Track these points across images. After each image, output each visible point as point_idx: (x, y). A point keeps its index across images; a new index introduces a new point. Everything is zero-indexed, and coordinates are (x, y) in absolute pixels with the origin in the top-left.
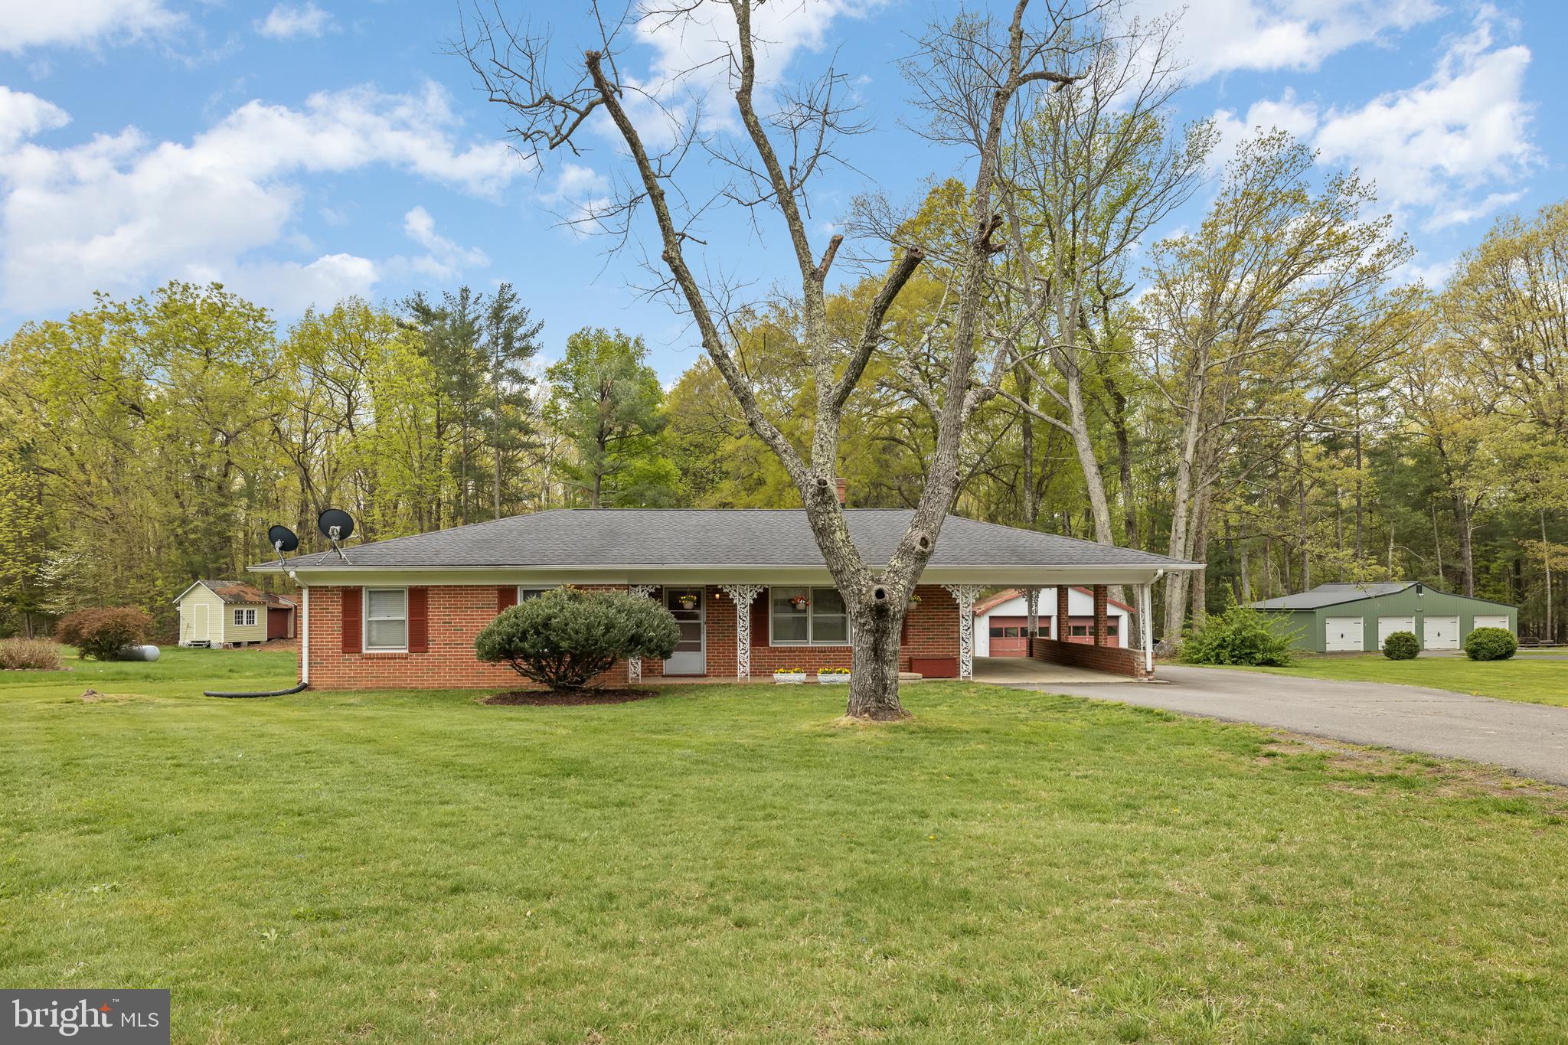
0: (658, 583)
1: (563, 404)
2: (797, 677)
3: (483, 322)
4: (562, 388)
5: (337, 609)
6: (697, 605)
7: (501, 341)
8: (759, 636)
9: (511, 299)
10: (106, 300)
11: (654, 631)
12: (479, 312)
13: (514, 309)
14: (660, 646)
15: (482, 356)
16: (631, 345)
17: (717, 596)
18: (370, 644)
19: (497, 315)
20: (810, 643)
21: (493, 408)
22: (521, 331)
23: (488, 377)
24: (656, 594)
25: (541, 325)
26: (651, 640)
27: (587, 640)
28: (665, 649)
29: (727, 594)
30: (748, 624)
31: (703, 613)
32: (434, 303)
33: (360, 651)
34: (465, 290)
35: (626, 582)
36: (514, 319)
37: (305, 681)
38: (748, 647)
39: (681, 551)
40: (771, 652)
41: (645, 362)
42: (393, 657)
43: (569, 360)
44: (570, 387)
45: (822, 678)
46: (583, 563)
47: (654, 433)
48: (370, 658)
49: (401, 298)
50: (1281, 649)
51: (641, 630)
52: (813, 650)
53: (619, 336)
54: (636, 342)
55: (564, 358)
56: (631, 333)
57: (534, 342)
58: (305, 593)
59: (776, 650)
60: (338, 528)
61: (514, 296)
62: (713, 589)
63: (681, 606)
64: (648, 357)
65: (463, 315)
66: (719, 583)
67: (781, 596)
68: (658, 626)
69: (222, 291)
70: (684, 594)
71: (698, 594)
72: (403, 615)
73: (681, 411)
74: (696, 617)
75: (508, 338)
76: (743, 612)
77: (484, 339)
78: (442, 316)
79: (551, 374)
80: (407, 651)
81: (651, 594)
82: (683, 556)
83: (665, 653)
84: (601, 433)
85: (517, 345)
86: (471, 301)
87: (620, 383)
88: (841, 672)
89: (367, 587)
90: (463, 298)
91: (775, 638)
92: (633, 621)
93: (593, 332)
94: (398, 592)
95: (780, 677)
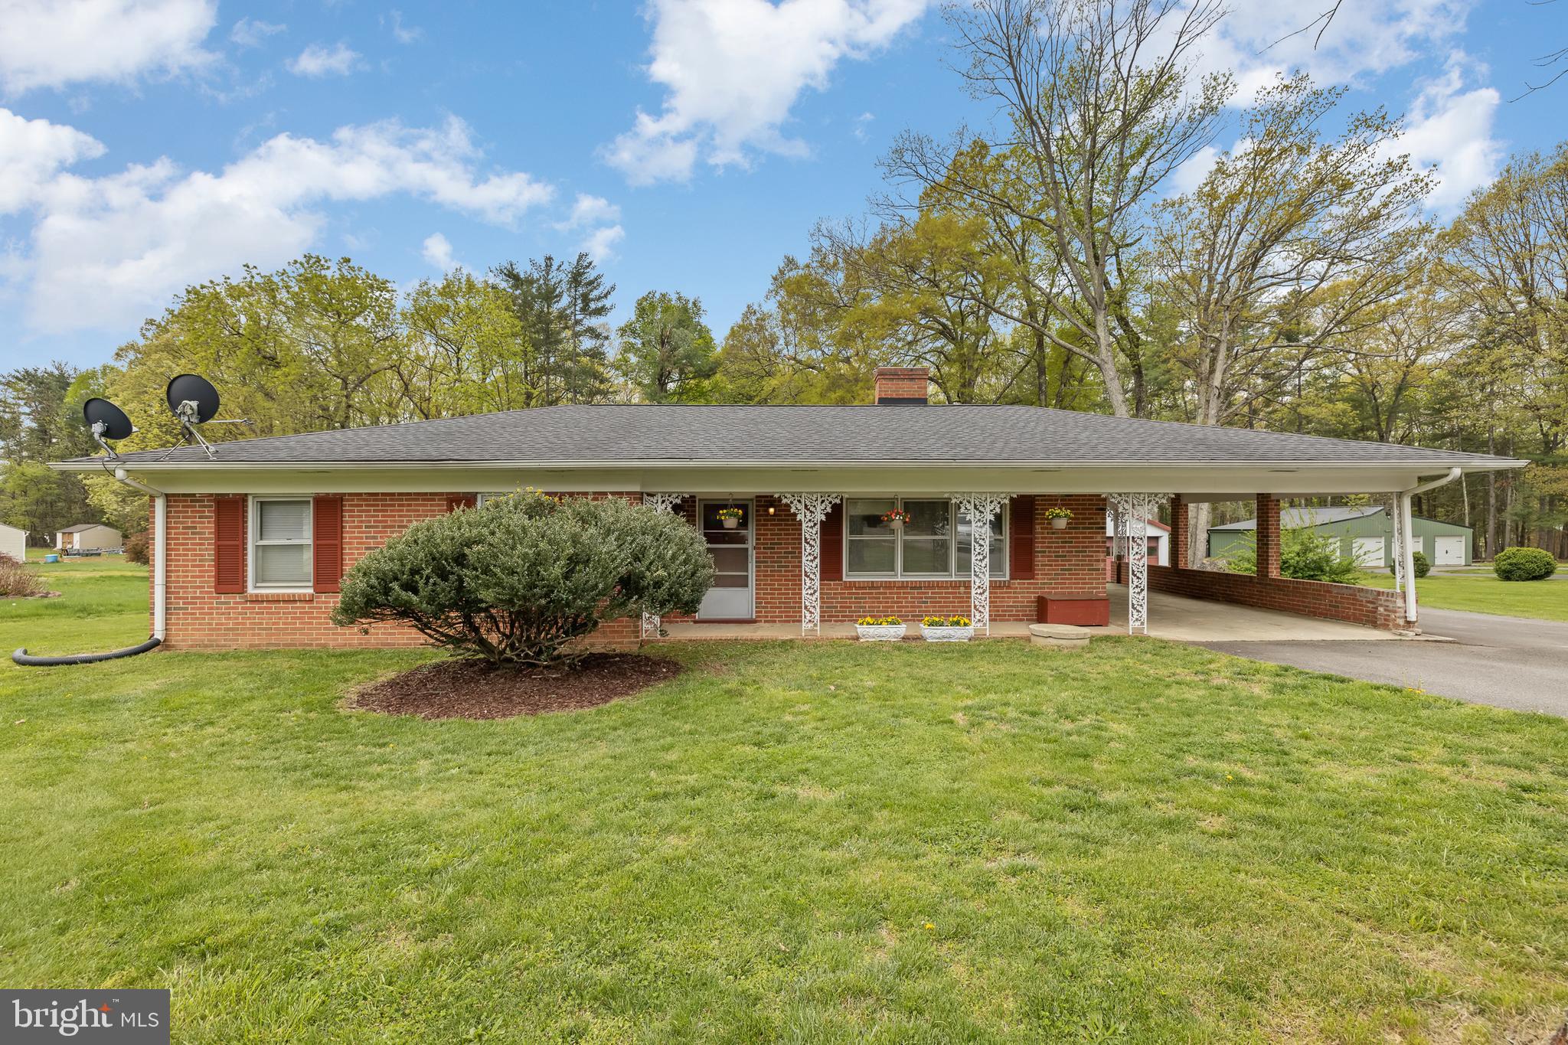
0: (688, 490)
1: (633, 359)
2: (891, 632)
3: (564, 286)
4: (632, 344)
5: (207, 526)
6: (743, 523)
7: (579, 301)
8: (830, 567)
9: (587, 267)
10: (254, 272)
11: (665, 567)
12: (560, 278)
13: (591, 275)
14: (677, 594)
15: (562, 316)
16: (690, 305)
17: (772, 510)
18: (260, 578)
19: (576, 278)
20: (899, 577)
21: (571, 360)
22: (595, 294)
23: (568, 333)
24: (685, 507)
25: (613, 288)
26: (658, 584)
27: (531, 586)
28: (686, 598)
29: (788, 506)
30: (817, 550)
31: (751, 533)
32: (523, 269)
33: (242, 590)
34: (550, 259)
35: (637, 489)
36: (591, 283)
37: (159, 635)
38: (817, 583)
39: (720, 444)
40: (846, 588)
41: (704, 321)
42: (291, 600)
43: (638, 321)
44: (638, 342)
45: (931, 633)
46: (568, 457)
47: (708, 376)
48: (257, 601)
49: (495, 265)
50: (1348, 571)
51: (640, 567)
52: (904, 586)
53: (679, 298)
54: (694, 304)
55: (634, 318)
56: (690, 295)
57: (607, 302)
58: (160, 505)
59: (851, 585)
60: (194, 404)
61: (590, 263)
62: (766, 501)
63: (720, 524)
64: (703, 316)
65: (546, 279)
66: (774, 490)
67: (860, 510)
68: (674, 558)
69: (351, 264)
70: (725, 507)
71: (744, 507)
72: (306, 536)
73: (731, 353)
74: (742, 540)
75: (586, 299)
76: (811, 533)
77: (565, 301)
78: (530, 282)
79: (623, 331)
80: (311, 591)
81: (676, 508)
82: (723, 449)
83: (686, 604)
84: (661, 376)
85: (593, 306)
86: (554, 267)
87: (678, 332)
88: (958, 623)
89: (255, 496)
90: (547, 266)
91: (851, 569)
92: (627, 551)
93: (657, 295)
94: (297, 503)
95: (870, 631)
